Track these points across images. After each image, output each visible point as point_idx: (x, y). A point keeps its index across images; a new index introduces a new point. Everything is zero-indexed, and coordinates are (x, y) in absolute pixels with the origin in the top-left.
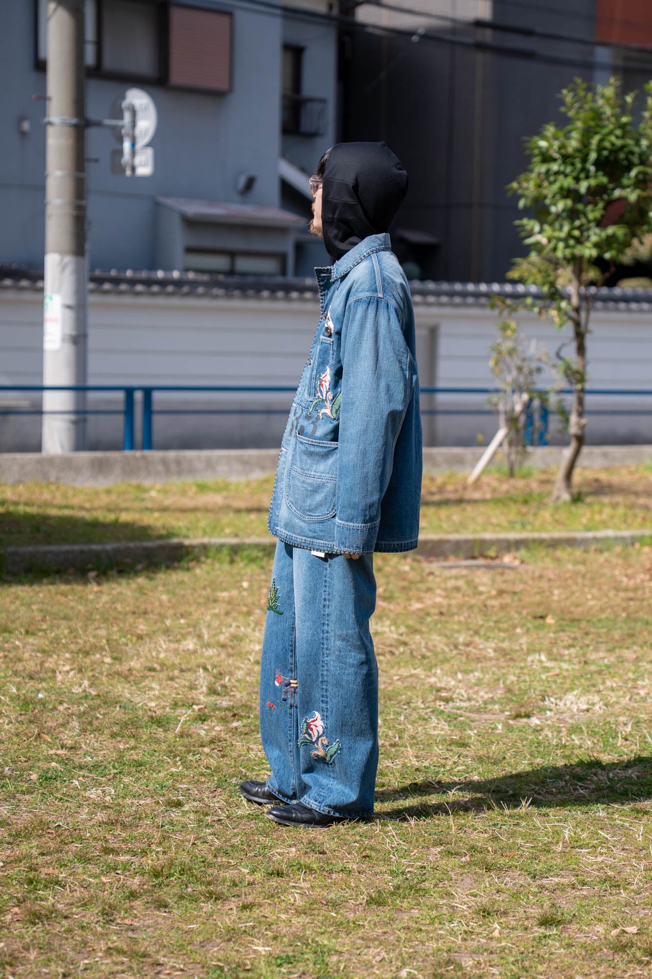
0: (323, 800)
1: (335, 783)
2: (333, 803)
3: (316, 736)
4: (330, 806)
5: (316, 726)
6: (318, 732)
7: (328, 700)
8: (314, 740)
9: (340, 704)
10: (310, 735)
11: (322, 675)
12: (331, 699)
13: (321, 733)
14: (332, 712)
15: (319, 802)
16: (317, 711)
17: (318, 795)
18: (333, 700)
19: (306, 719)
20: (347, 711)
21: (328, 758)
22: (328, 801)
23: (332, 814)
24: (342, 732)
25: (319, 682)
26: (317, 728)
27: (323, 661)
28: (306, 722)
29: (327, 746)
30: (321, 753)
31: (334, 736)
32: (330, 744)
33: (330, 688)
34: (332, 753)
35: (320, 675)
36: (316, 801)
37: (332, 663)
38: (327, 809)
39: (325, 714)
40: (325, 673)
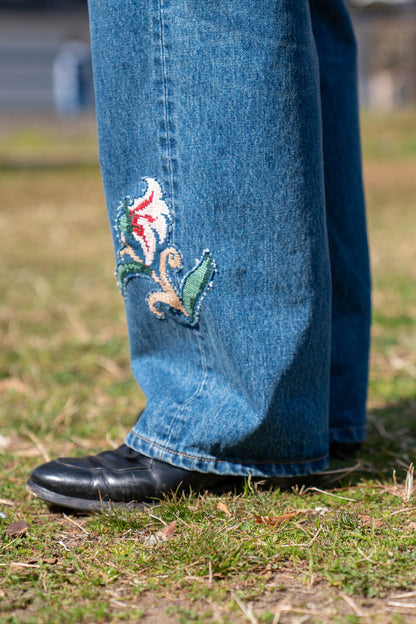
0: (184, 433)
1: (213, 383)
2: (211, 436)
3: (153, 248)
4: (200, 447)
5: (151, 219)
6: (157, 236)
7: (177, 136)
8: (148, 262)
9: (208, 144)
10: (137, 247)
11: (157, 61)
12: (182, 133)
13: (163, 236)
14: (186, 169)
15: (173, 440)
16: (151, 175)
17: (169, 419)
18: (188, 132)
19: (126, 204)
20: (229, 163)
21: (186, 311)
22: (195, 434)
23: (211, 468)
24: (215, 225)
25: (149, 87)
26: (153, 225)
27: (156, 21)
28: (125, 211)
29: (180, 272)
30: (168, 297)
31: (197, 241)
32: (188, 263)
33: (177, 98)
34: (193, 295)
35: (151, 62)
36: (164, 437)
37: (178, 20)
38: (195, 456)
39: (171, 178)
40: (163, 55)
